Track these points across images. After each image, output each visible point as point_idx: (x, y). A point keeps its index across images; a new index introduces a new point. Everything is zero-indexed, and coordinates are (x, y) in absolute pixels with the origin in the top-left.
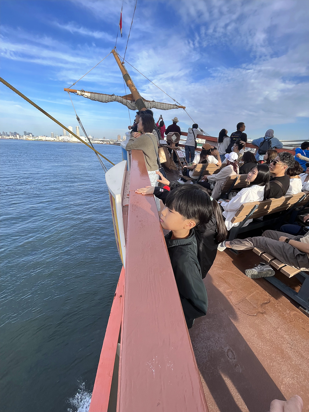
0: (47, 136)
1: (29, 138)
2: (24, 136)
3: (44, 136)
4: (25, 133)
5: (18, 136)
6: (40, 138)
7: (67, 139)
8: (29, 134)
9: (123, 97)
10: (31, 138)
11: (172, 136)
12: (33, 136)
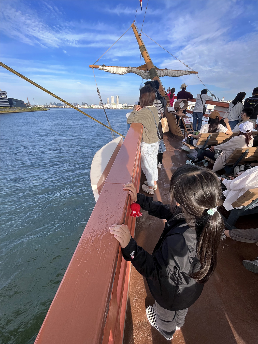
0: (96, 105)
1: (85, 107)
2: (82, 105)
3: (95, 105)
4: (83, 103)
5: (78, 105)
6: (92, 106)
7: (109, 106)
8: (85, 104)
9: (138, 68)
10: (86, 107)
11: (180, 103)
12: (87, 105)
